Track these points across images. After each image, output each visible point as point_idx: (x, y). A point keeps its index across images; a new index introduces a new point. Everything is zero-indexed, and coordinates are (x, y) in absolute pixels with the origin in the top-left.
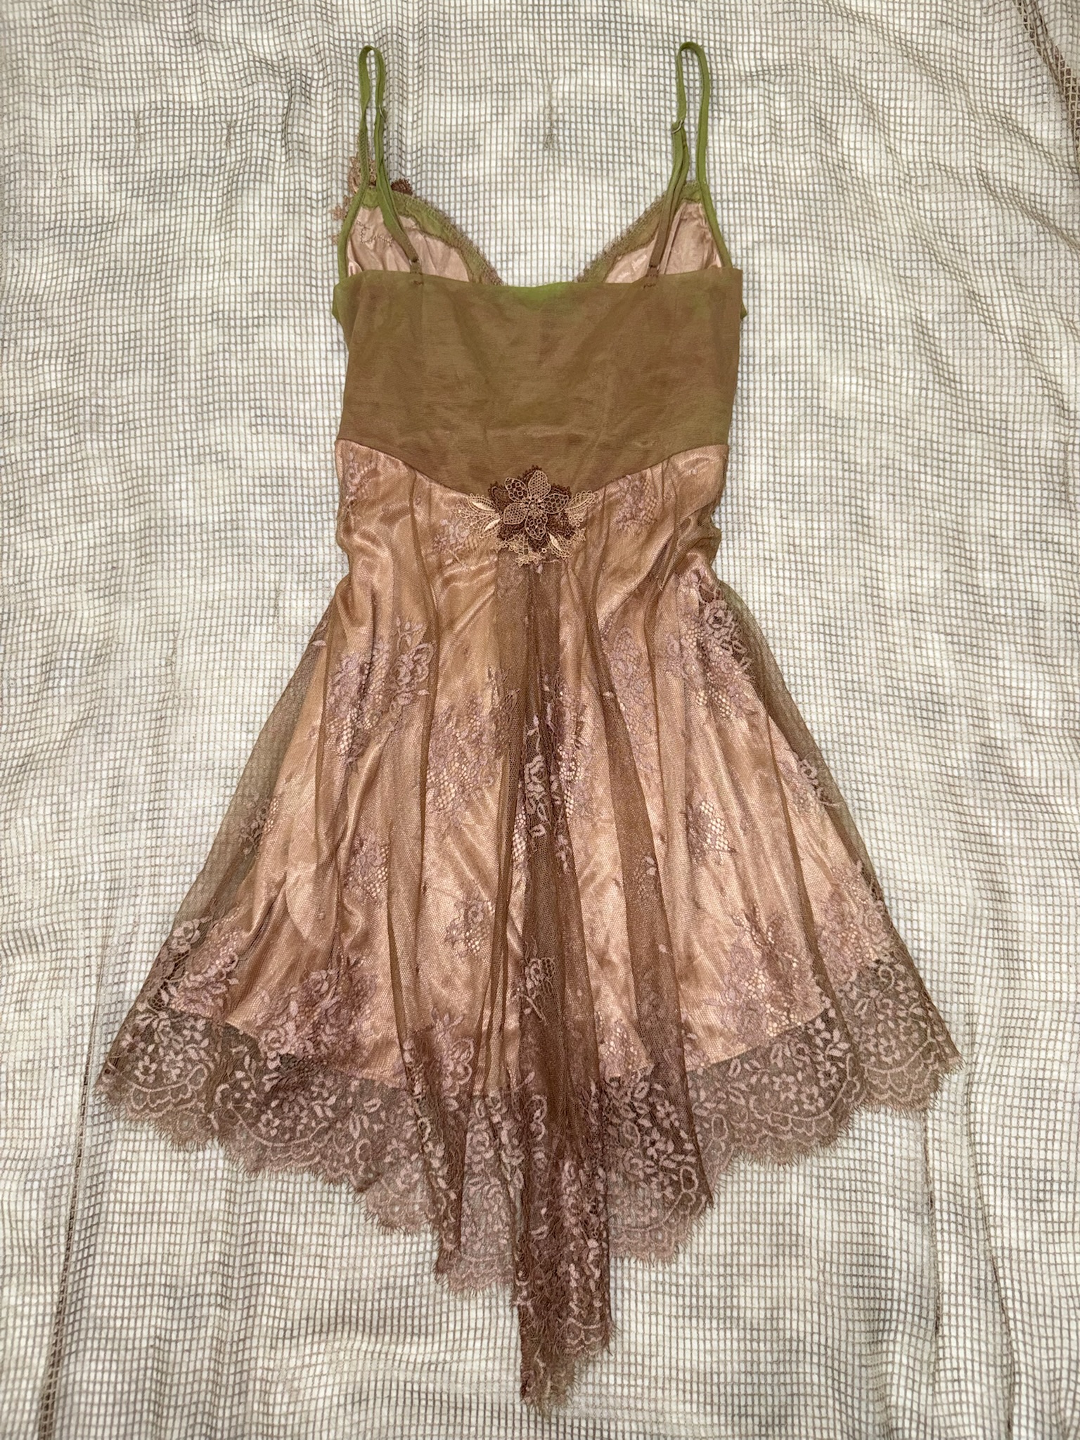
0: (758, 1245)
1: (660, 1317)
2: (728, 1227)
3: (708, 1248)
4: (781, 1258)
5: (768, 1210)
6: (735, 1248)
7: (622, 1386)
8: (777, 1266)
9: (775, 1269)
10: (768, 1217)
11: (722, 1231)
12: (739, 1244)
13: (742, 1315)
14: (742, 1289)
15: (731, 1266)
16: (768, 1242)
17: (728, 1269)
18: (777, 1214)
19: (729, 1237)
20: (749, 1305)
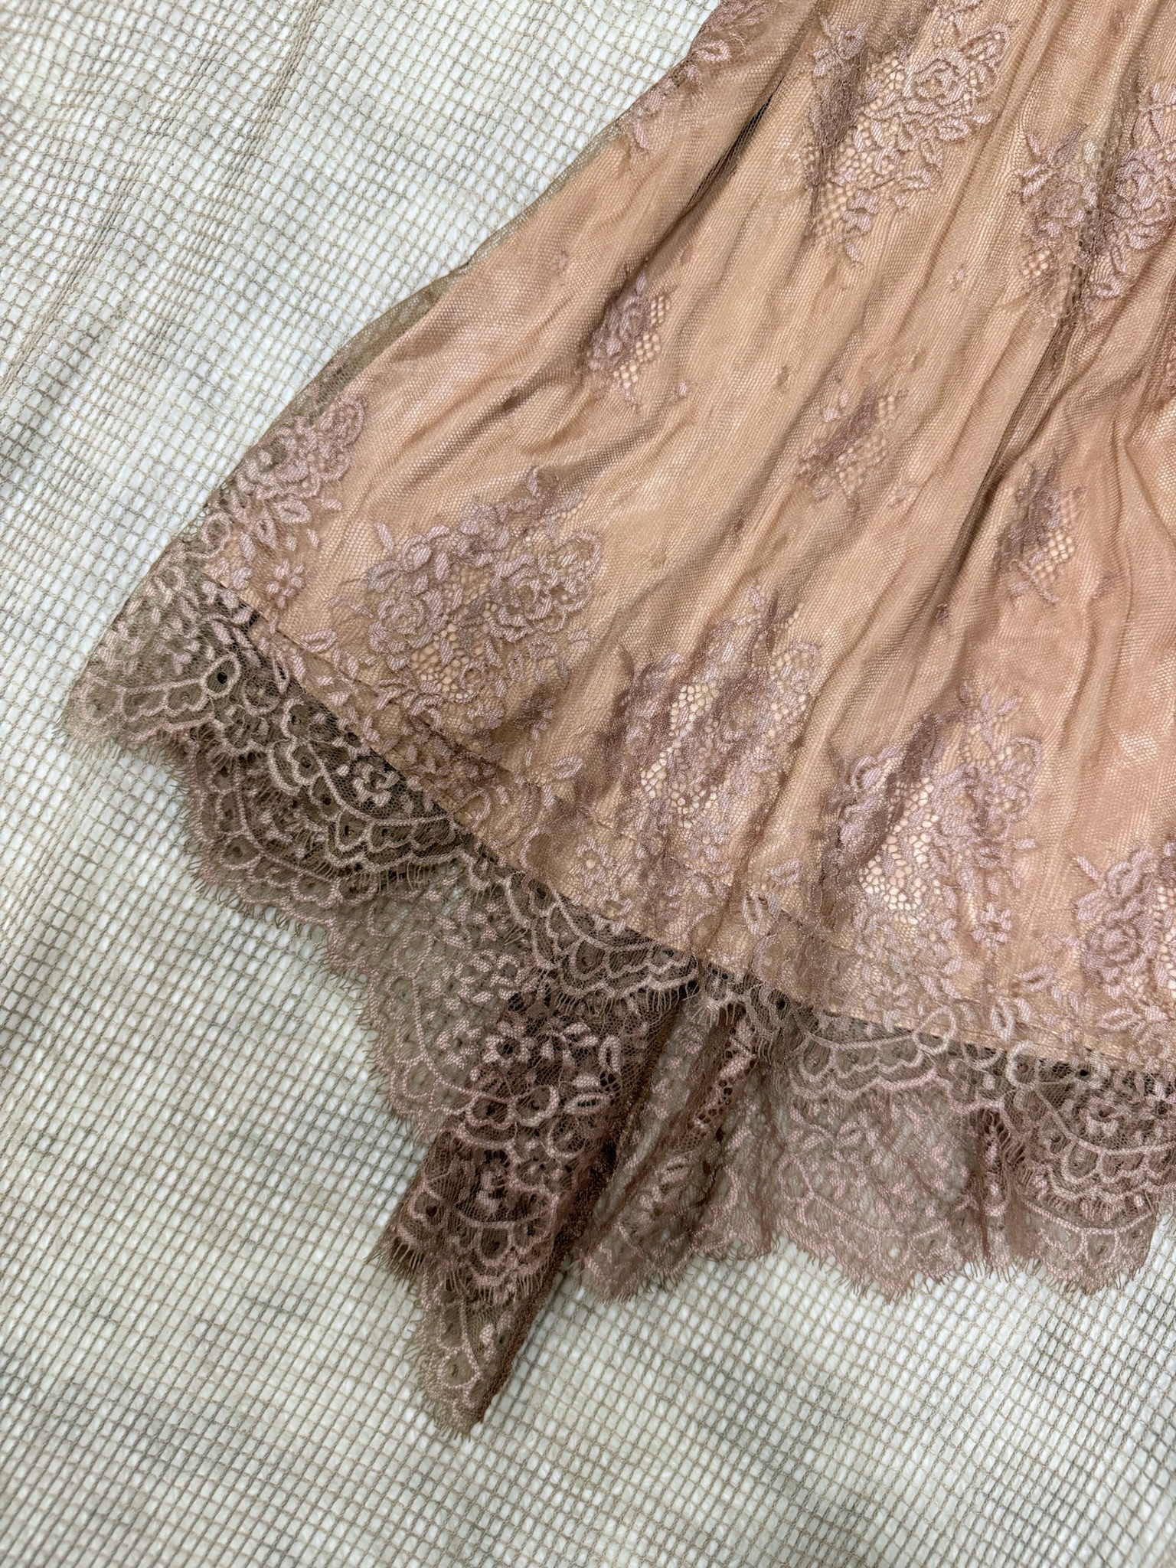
0: (893, 1384)
1: (674, 1411)
2: (862, 1333)
3: (810, 1347)
4: (918, 1426)
5: (941, 1340)
6: (855, 1372)
7: (557, 1488)
8: (906, 1434)
9: (899, 1436)
10: (934, 1350)
11: (848, 1333)
12: (863, 1368)
13: (809, 1483)
14: (832, 1442)
15: (833, 1397)
16: (912, 1388)
17: (827, 1398)
18: (952, 1355)
19: (854, 1349)
20: (829, 1473)
